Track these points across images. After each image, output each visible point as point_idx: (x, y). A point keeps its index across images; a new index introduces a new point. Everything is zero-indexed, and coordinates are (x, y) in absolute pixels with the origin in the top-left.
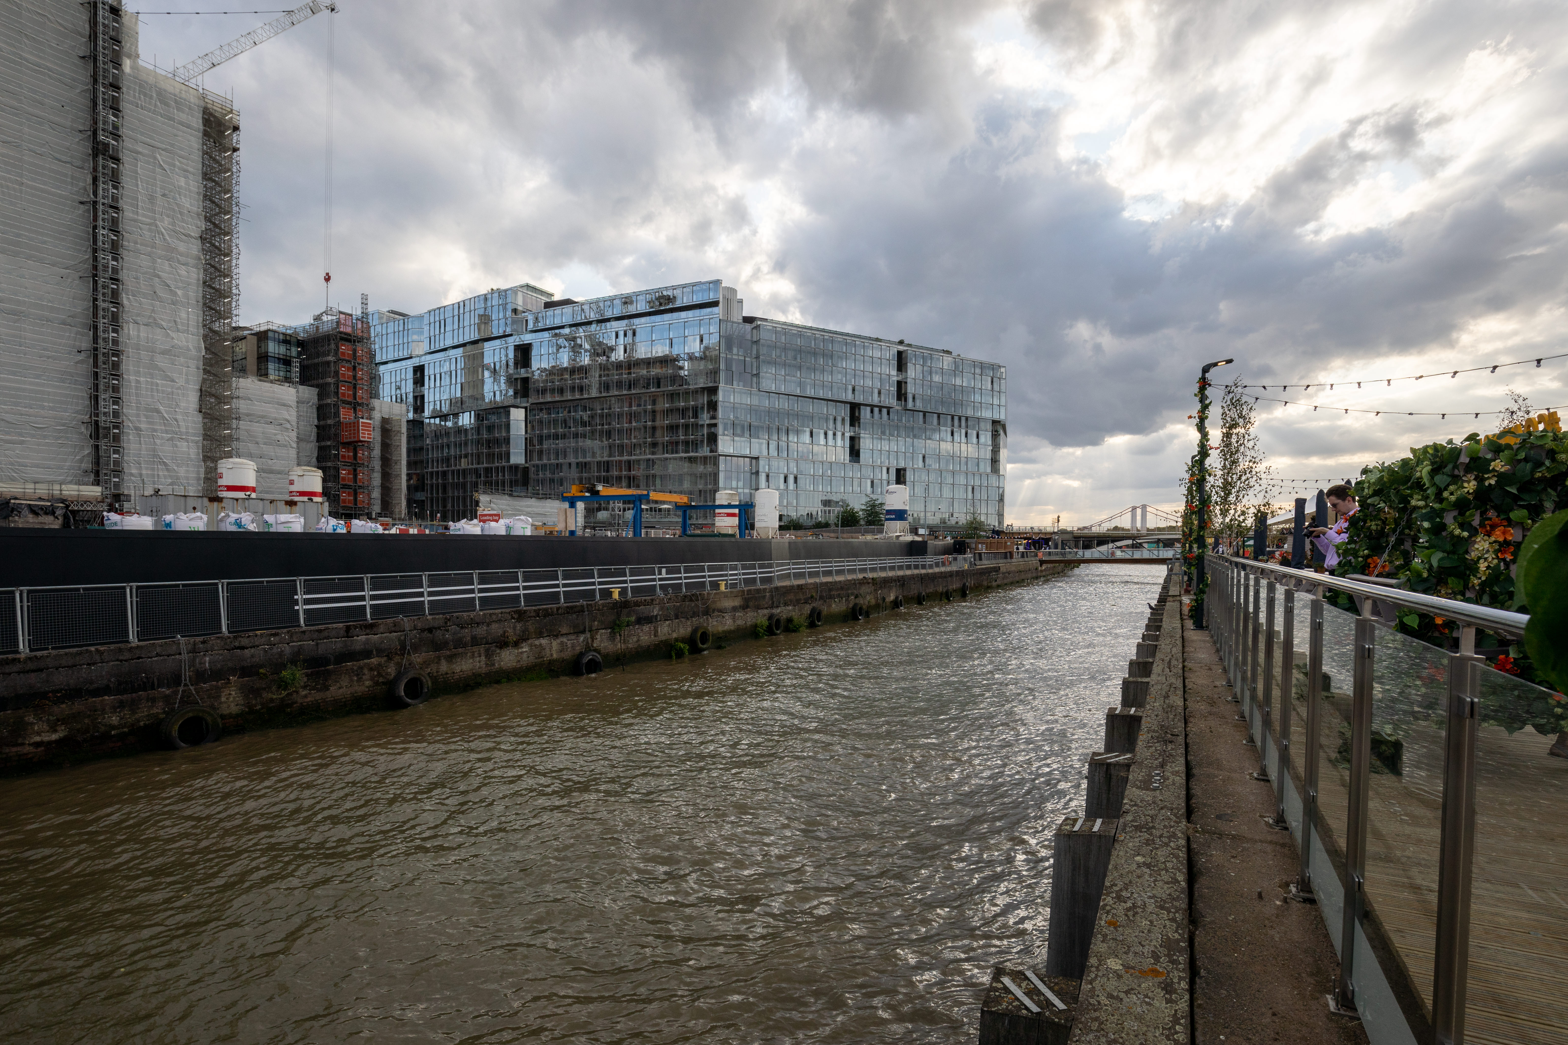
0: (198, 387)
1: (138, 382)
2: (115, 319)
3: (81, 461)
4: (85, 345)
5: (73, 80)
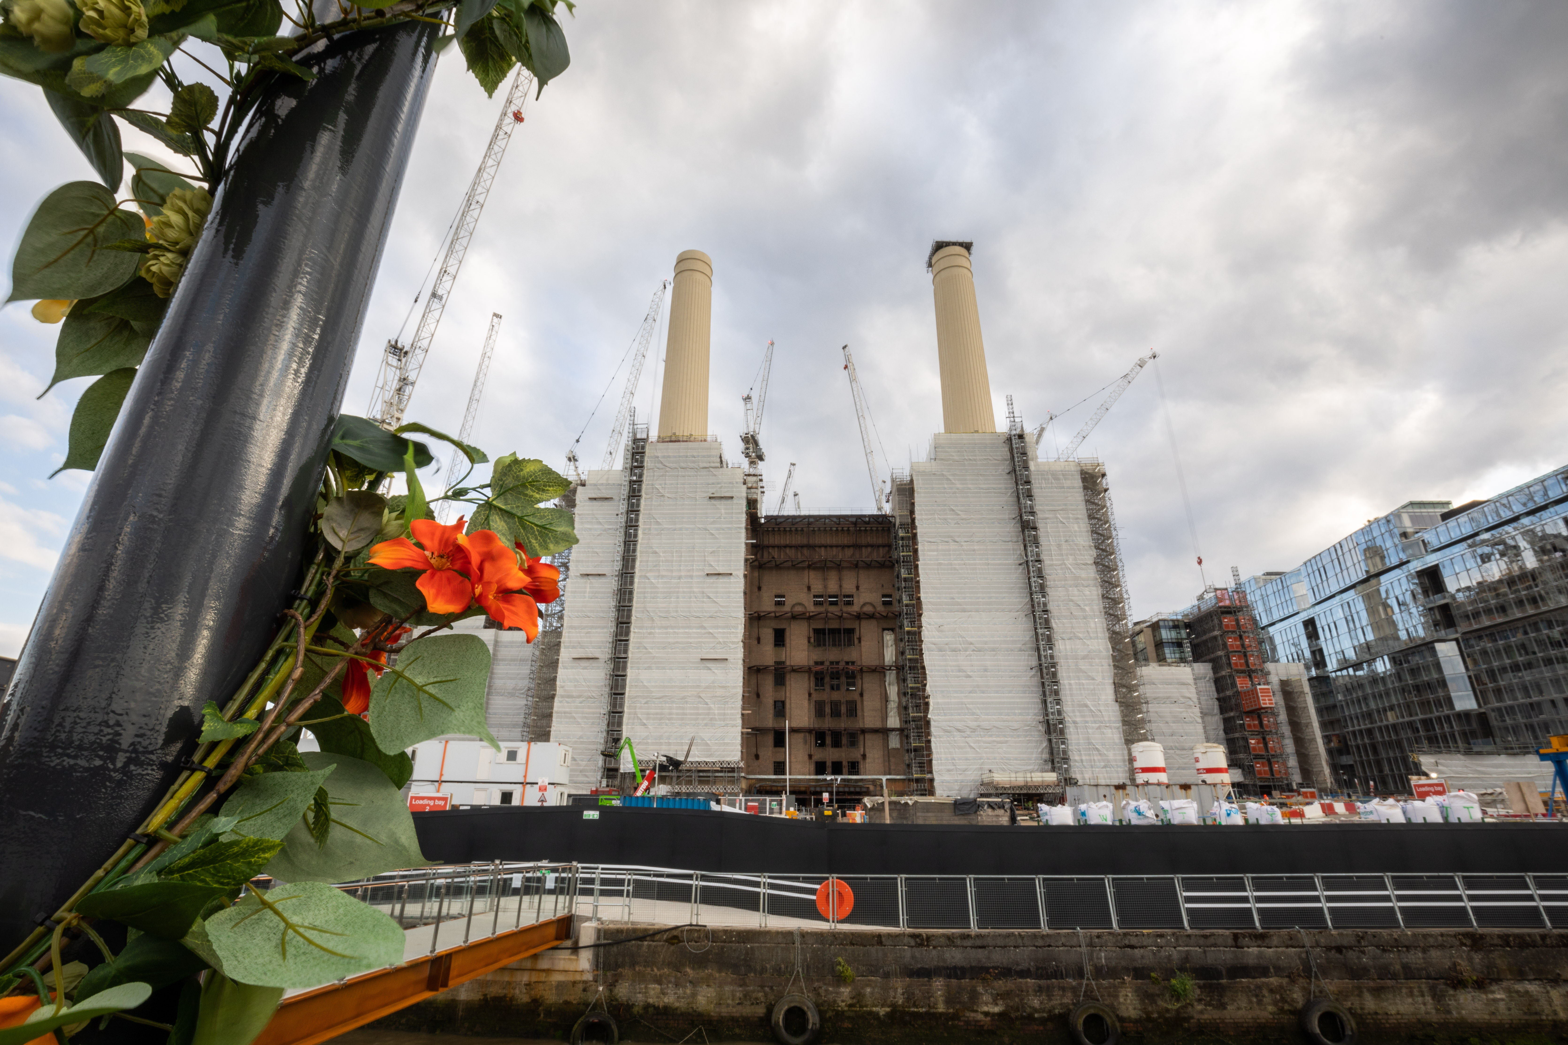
0: (1112, 681)
2: (1049, 639)
3: (1042, 752)
4: (1034, 662)
5: (1006, 489)
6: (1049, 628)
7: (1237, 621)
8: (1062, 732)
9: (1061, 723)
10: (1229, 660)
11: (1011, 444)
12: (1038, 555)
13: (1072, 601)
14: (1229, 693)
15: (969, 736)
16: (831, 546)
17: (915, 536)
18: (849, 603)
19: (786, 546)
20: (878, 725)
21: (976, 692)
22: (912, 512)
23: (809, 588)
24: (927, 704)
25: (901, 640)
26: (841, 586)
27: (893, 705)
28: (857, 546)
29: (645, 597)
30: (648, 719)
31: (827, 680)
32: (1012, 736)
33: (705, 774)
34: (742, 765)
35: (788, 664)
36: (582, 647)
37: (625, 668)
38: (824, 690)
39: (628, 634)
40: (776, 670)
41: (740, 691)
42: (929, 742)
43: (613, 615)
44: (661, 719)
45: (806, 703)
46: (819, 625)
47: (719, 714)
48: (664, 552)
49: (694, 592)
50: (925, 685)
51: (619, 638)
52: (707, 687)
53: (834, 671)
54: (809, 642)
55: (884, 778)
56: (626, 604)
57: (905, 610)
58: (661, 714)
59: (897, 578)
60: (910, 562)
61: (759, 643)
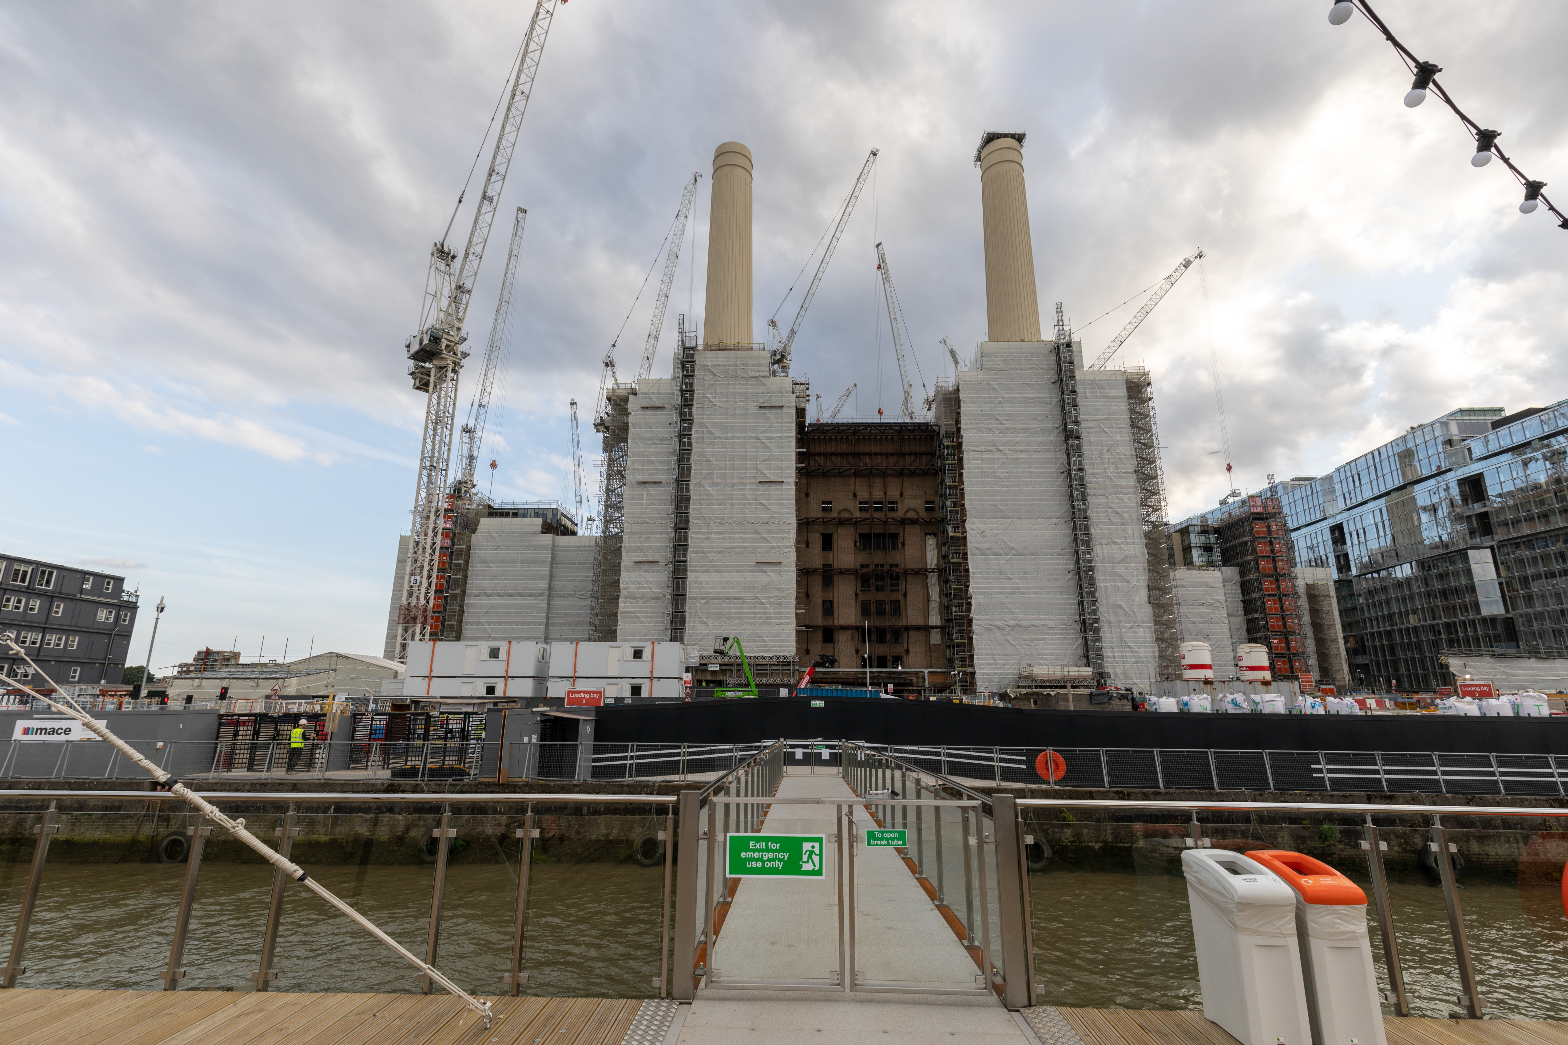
0: (1146, 584)
1: (1106, 587)
2: (1088, 544)
3: (1076, 649)
4: (1072, 566)
5: (1051, 398)
6: (1088, 534)
7: (1269, 527)
8: (1097, 631)
9: (1096, 622)
10: (1258, 564)
11: (1059, 353)
12: (1080, 464)
13: (1111, 508)
14: (1255, 596)
15: (1008, 634)
16: (876, 455)
17: (960, 445)
18: (893, 509)
19: (832, 454)
20: (921, 623)
21: (1015, 594)
22: (956, 422)
23: (855, 495)
24: (969, 604)
25: (944, 544)
26: (885, 493)
27: (934, 605)
28: (901, 454)
29: (701, 504)
30: (708, 618)
31: (872, 581)
32: (1049, 634)
33: (762, 668)
34: (797, 659)
35: (835, 566)
36: (642, 551)
37: (685, 571)
38: (869, 591)
39: (686, 539)
40: (824, 571)
41: (793, 592)
42: (971, 638)
43: (672, 521)
44: (720, 618)
45: (853, 603)
46: (865, 530)
47: (775, 613)
48: (718, 460)
49: (748, 499)
50: (968, 587)
51: (678, 543)
52: (763, 589)
53: (879, 572)
54: (855, 546)
55: (926, 671)
56: (683, 510)
57: (949, 517)
58: (720, 613)
59: (941, 485)
60: (955, 470)
61: (807, 546)
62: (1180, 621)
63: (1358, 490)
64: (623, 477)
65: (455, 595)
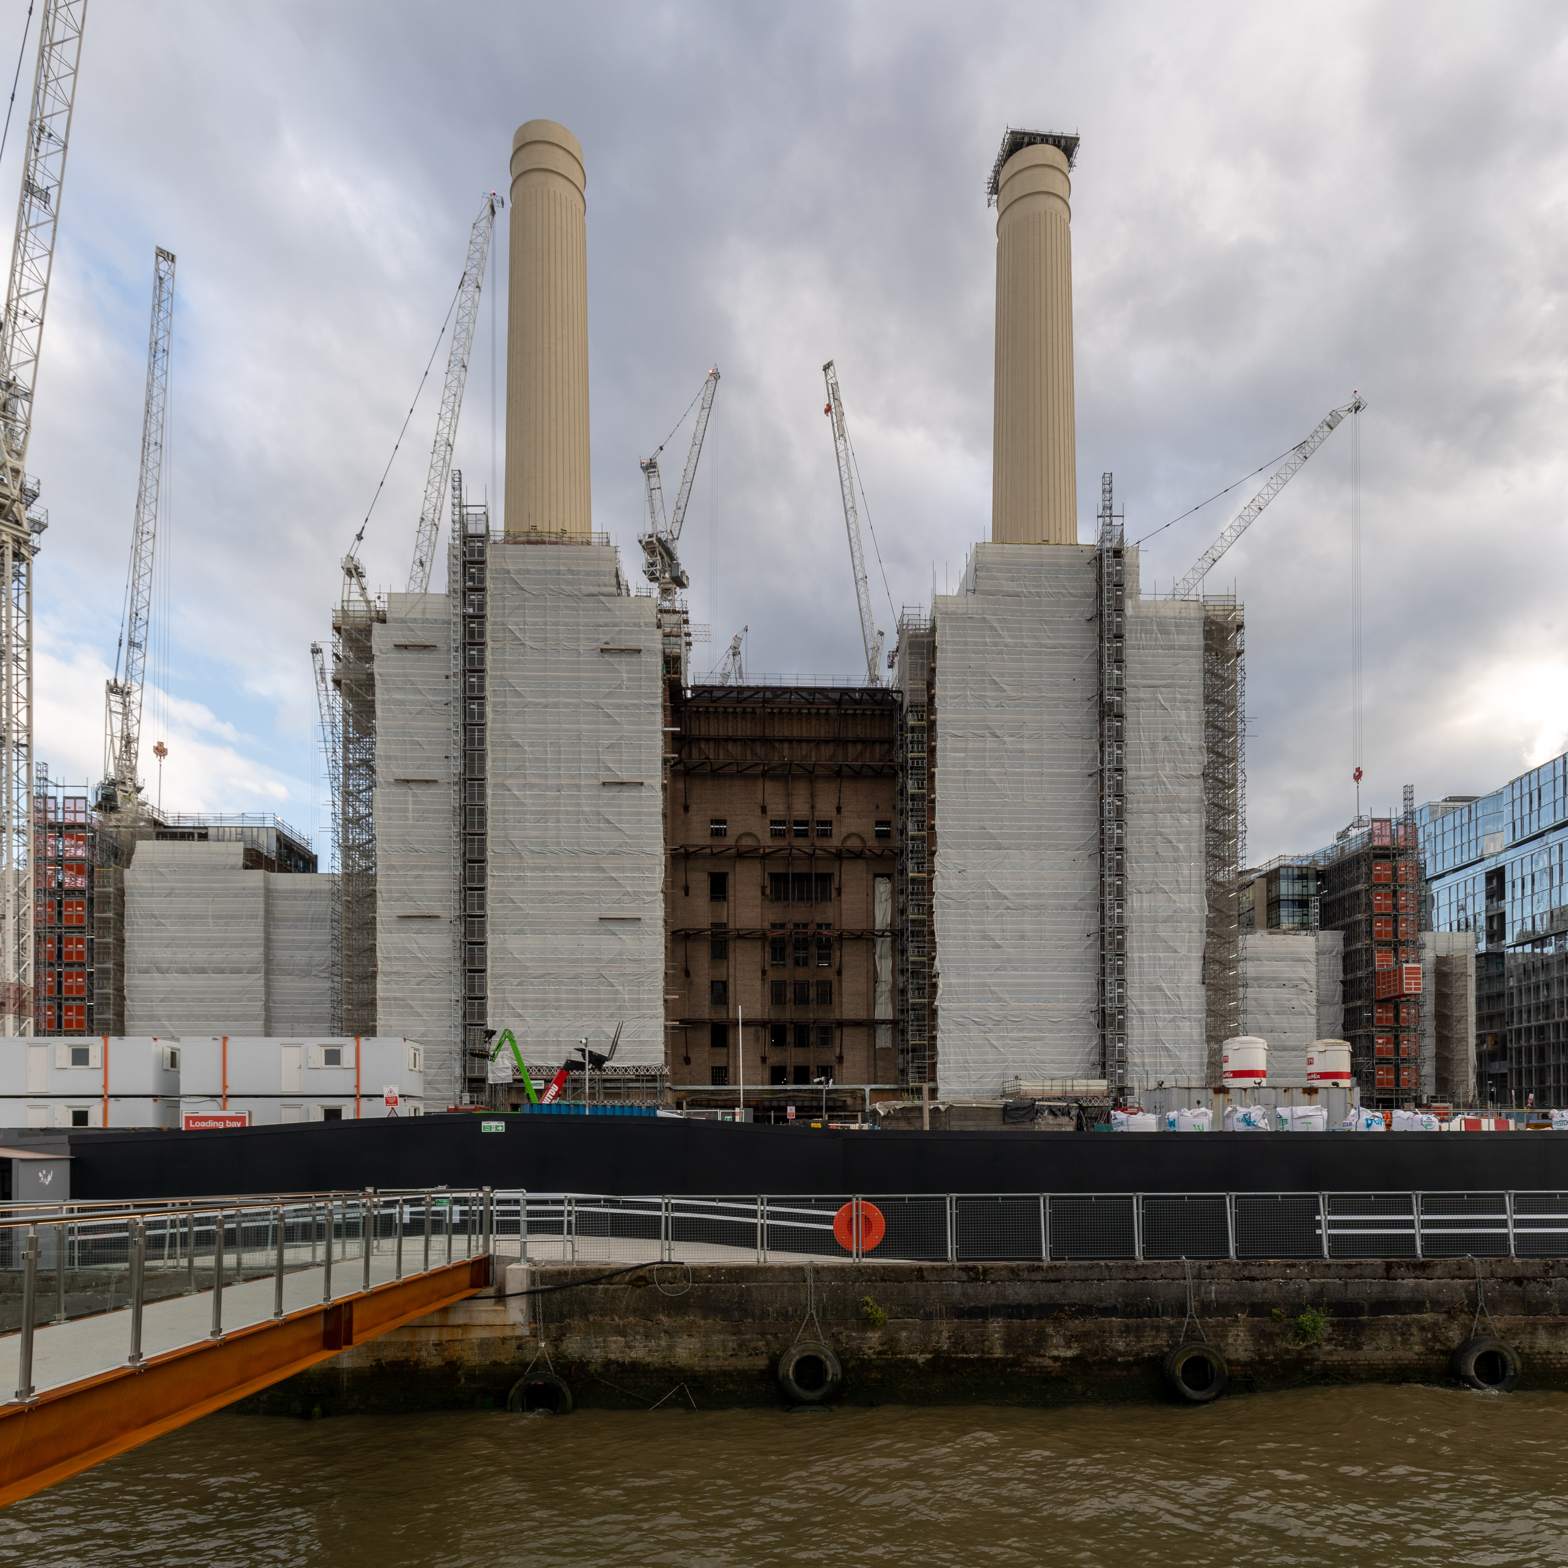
0: (1201, 954)
1: (1141, 958)
2: (1120, 892)
3: (1089, 1053)
4: (1094, 927)
5: (1083, 647)
6: (1121, 875)
7: (1395, 870)
8: (1121, 1025)
9: (1121, 1013)
10: (1371, 927)
11: (1101, 567)
12: (1119, 760)
13: (1161, 834)
14: (1360, 974)
15: (990, 1031)
16: (800, 741)
17: (932, 725)
18: (826, 834)
19: (727, 739)
20: (862, 1015)
21: (1005, 969)
22: (931, 685)
23: (764, 810)
24: (934, 986)
25: (902, 892)
26: (812, 806)
27: (884, 987)
28: (840, 742)
29: (505, 820)
30: (524, 1007)
31: (789, 950)
32: (1050, 1031)
33: (613, 1085)
34: (666, 1071)
35: (731, 926)
36: (410, 899)
37: (482, 932)
38: (784, 965)
39: (482, 878)
40: (713, 935)
41: (661, 966)
42: (934, 1038)
43: (455, 848)
44: (544, 1008)
45: (758, 984)
46: (779, 868)
47: (632, 1000)
48: (532, 745)
49: (583, 813)
50: (934, 958)
51: (469, 885)
52: (611, 961)
53: (801, 937)
54: (763, 893)
55: (867, 1088)
56: (476, 830)
57: (910, 846)
58: (544, 1000)
59: (902, 795)
60: (923, 768)
61: (687, 894)
62: (1245, 1012)
63: (1535, 815)
64: (372, 769)
65: (106, 971)
